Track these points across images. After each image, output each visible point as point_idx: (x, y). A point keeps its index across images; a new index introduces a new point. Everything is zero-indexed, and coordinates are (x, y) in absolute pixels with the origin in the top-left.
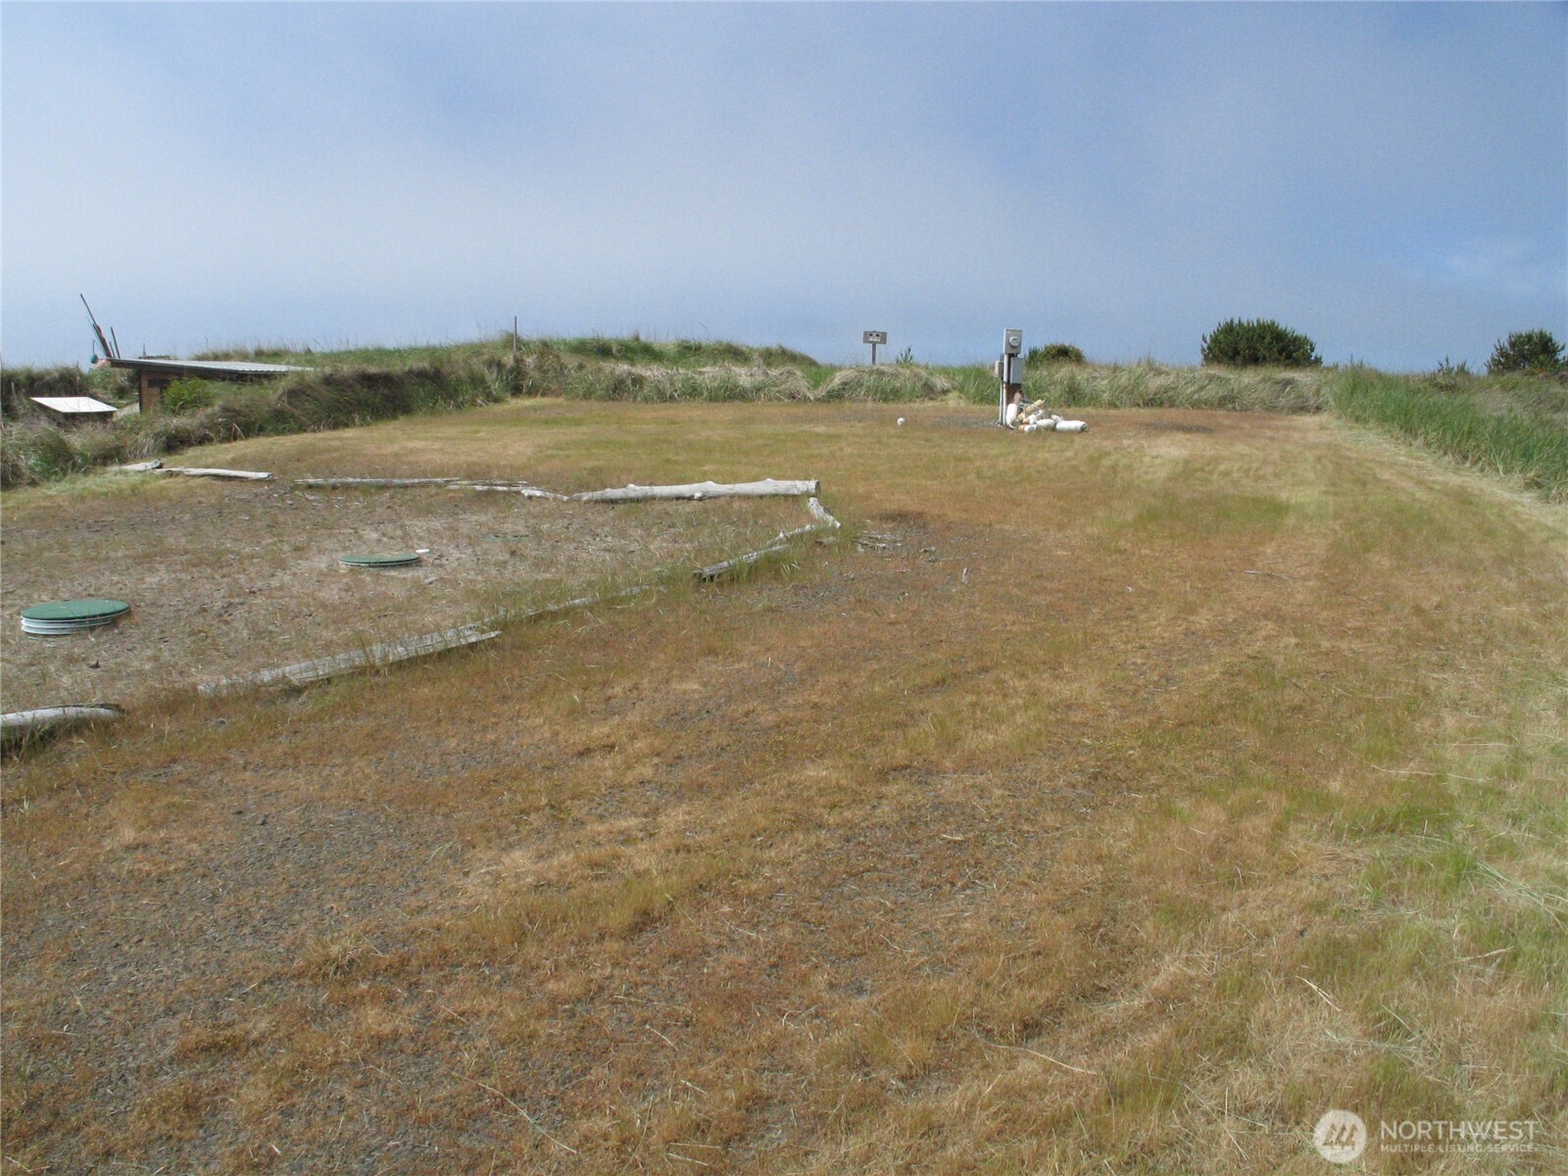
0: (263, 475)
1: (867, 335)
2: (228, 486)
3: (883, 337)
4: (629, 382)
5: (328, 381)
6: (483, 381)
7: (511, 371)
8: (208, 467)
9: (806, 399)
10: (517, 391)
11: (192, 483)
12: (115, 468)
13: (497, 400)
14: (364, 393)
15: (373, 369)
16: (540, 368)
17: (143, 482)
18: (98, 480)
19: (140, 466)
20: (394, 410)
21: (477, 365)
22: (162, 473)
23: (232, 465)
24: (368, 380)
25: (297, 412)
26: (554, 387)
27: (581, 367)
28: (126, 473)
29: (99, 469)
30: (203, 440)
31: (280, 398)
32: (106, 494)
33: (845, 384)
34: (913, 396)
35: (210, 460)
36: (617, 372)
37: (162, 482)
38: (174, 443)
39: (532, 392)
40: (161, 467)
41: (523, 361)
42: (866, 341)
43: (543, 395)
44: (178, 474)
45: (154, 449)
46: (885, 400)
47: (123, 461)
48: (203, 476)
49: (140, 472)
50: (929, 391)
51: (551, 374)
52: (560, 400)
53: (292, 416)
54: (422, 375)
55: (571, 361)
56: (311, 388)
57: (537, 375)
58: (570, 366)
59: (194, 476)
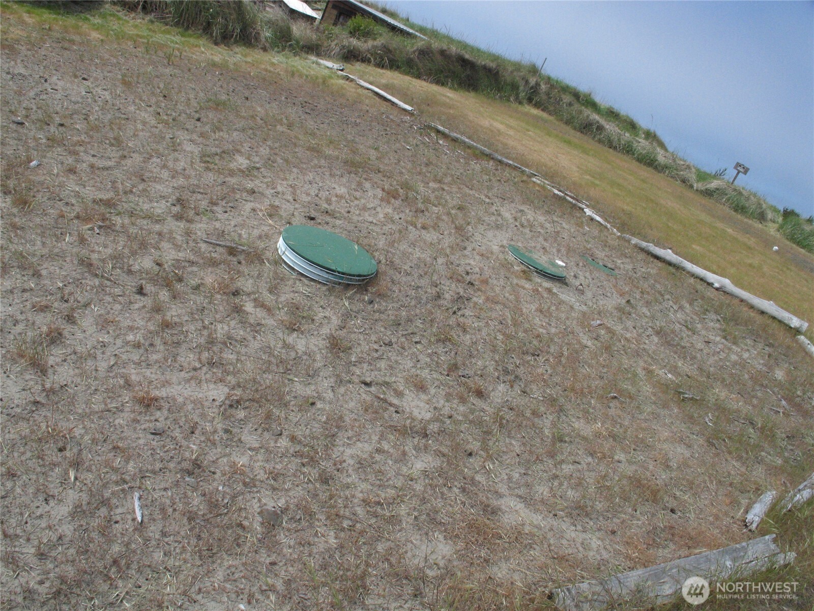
0: (409, 108)
1: (738, 165)
2: (384, 106)
3: (746, 171)
4: (595, 127)
5: (442, 53)
6: (518, 88)
7: (532, 88)
8: (371, 83)
9: (691, 186)
10: (530, 100)
11: (360, 90)
12: (314, 58)
13: (520, 103)
14: (458, 68)
15: (467, 56)
16: (548, 94)
17: (330, 77)
18: (303, 63)
19: (330, 64)
20: (469, 85)
21: (517, 76)
22: (342, 75)
23: (386, 88)
24: (463, 62)
25: (420, 65)
26: (552, 108)
27: (570, 104)
28: (318, 64)
29: (304, 55)
30: (366, 60)
31: (414, 52)
32: (307, 76)
33: (717, 189)
34: (752, 216)
35: (371, 79)
36: (591, 118)
37: (341, 82)
38: (350, 56)
39: (537, 105)
40: (342, 70)
41: (539, 85)
42: (735, 168)
43: (543, 110)
44: (352, 80)
45: (338, 54)
46: (736, 211)
47: (318, 55)
48: (368, 89)
49: (328, 68)
50: (762, 217)
51: (552, 100)
52: (551, 118)
53: (417, 66)
54: (488, 70)
55: (567, 98)
56: (432, 53)
57: (544, 97)
58: (564, 101)
59: (362, 87)
